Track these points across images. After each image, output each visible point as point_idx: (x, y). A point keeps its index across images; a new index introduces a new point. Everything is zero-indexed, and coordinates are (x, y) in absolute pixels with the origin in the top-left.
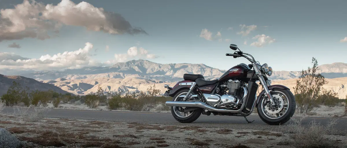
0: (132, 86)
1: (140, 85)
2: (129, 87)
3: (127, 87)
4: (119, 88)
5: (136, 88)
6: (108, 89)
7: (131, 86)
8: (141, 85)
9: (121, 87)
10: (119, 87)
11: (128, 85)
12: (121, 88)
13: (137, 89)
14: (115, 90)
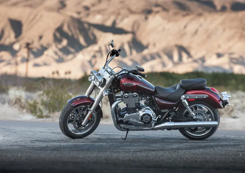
0: (114, 23)
1: (146, 18)
2: (103, 28)
3: (90, 25)
4: (60, 30)
5: (129, 29)
6: (13, 35)
7: (109, 23)
8: (150, 17)
9: (69, 27)
10: (58, 25)
11: (97, 19)
12: (65, 28)
13: (133, 33)
14: (41, 38)
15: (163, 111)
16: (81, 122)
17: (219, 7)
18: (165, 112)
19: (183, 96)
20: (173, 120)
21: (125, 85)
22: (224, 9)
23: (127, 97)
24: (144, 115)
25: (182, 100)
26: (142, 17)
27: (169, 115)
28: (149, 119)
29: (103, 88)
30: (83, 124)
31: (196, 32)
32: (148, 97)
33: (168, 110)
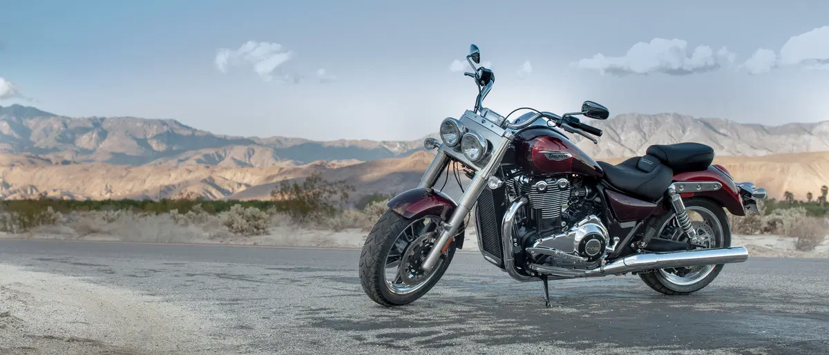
15: (624, 225)
16: (420, 263)
17: (54, 162)
18: (629, 229)
19: (673, 187)
20: (650, 249)
21: (547, 157)
22: (57, 163)
23: (544, 192)
24: (587, 238)
25: (673, 197)
26: (8, 168)
27: (637, 238)
28: (598, 249)
29: (485, 165)
30: (426, 265)
31: (41, 178)
32: (587, 191)
33: (634, 223)
